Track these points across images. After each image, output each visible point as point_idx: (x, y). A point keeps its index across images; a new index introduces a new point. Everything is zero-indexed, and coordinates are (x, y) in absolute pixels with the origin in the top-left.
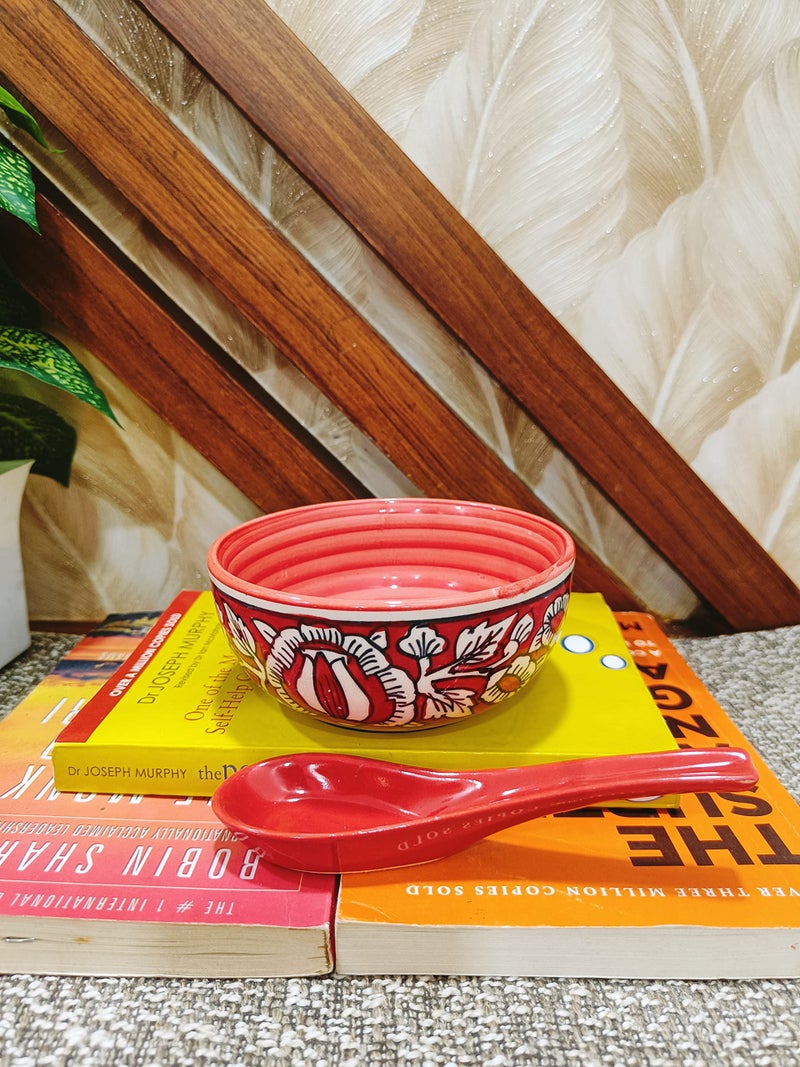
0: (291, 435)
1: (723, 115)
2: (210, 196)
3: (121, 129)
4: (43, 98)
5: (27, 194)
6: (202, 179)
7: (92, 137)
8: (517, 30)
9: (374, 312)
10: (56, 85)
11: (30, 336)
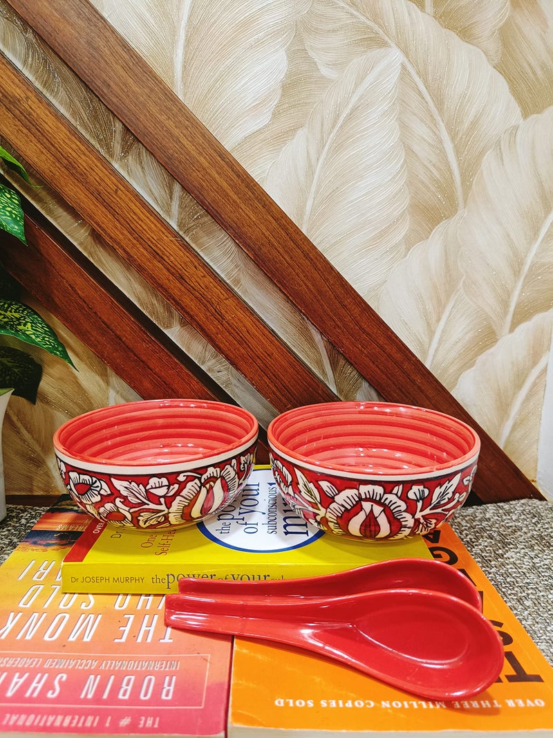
0: (190, 373)
1: (470, 170)
2: (139, 218)
3: (81, 174)
4: (29, 153)
5: (18, 219)
6: (134, 207)
7: (62, 179)
8: (338, 116)
9: (245, 291)
10: (38, 145)
11: (15, 307)
